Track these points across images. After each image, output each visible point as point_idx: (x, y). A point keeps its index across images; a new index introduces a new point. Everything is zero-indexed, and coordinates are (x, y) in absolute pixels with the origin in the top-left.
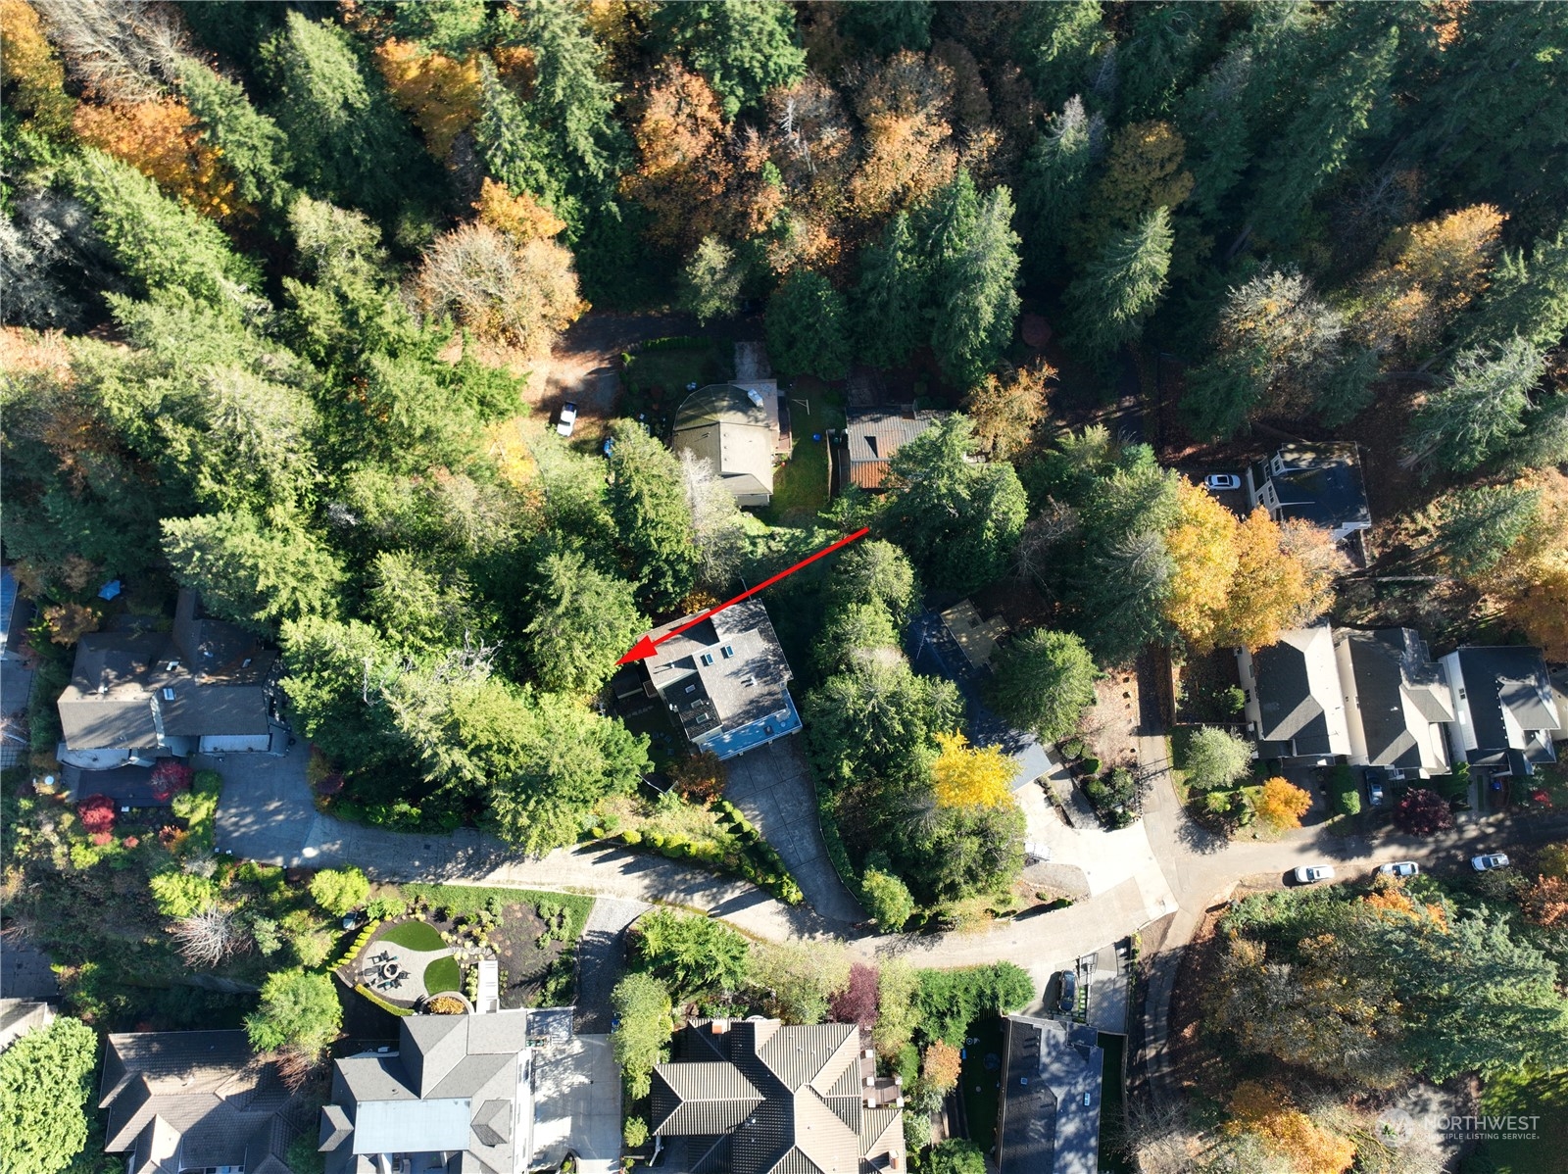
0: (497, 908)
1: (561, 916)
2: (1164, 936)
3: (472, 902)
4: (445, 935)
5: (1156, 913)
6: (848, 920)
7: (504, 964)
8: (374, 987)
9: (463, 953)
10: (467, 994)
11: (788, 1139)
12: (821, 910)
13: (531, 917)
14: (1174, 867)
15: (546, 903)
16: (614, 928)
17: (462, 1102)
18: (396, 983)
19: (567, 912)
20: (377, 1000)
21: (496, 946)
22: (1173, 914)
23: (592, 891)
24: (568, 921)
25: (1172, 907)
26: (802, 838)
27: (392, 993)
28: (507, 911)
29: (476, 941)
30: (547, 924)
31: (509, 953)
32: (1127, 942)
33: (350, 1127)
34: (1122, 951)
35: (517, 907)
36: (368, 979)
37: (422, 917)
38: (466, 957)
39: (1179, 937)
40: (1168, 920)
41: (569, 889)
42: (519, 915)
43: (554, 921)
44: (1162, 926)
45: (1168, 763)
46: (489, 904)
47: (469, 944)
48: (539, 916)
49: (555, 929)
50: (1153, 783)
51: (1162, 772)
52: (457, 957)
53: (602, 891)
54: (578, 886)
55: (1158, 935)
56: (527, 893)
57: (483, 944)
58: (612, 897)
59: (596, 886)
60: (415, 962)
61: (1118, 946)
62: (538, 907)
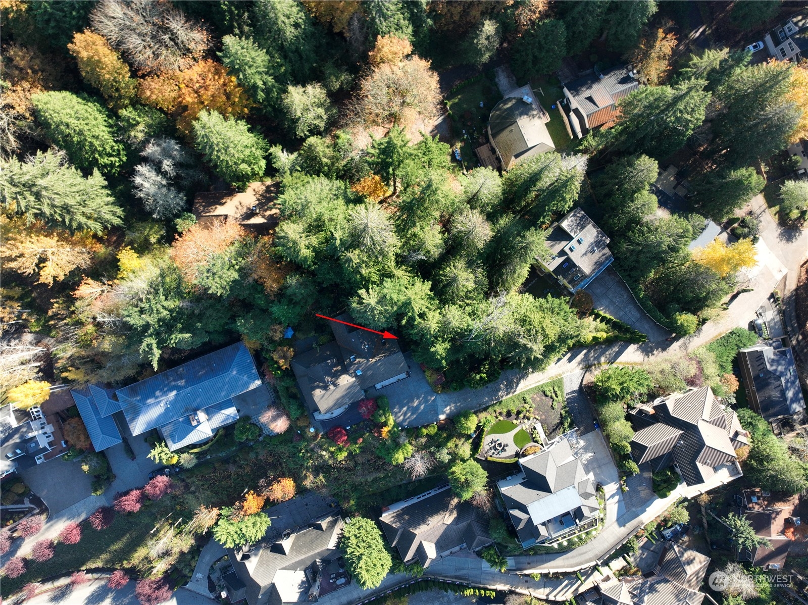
0: (529, 400)
1: (555, 392)
2: (785, 285)
3: (517, 402)
4: (515, 422)
5: (779, 277)
6: (664, 339)
7: (543, 423)
8: (494, 455)
9: (526, 425)
10: (536, 442)
11: (701, 444)
12: (652, 340)
13: (544, 398)
14: (781, 253)
15: (546, 389)
16: (576, 387)
17: (571, 488)
18: (503, 450)
19: (556, 389)
20: (500, 460)
21: (537, 417)
22: (786, 274)
23: (560, 375)
24: (559, 393)
25: (785, 271)
26: (630, 311)
27: (503, 455)
28: (533, 400)
29: (528, 419)
30: (551, 397)
31: (543, 417)
32: (772, 296)
33: (528, 516)
34: (772, 300)
35: (535, 396)
36: (490, 453)
37: (501, 418)
38: (528, 427)
39: (792, 285)
40: (785, 278)
41: (550, 378)
42: (538, 399)
43: (554, 395)
44: (783, 282)
45: (765, 206)
46: (524, 400)
47: (526, 421)
48: (546, 396)
49: (555, 398)
50: (761, 219)
51: (764, 211)
52: (524, 429)
53: (564, 373)
54: (553, 375)
55: (782, 286)
56: (535, 388)
57: (531, 419)
58: (569, 374)
59: (561, 372)
60: (507, 438)
61: (769, 299)
62: (544, 392)
